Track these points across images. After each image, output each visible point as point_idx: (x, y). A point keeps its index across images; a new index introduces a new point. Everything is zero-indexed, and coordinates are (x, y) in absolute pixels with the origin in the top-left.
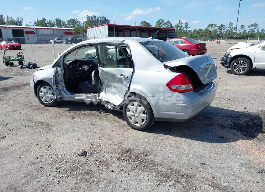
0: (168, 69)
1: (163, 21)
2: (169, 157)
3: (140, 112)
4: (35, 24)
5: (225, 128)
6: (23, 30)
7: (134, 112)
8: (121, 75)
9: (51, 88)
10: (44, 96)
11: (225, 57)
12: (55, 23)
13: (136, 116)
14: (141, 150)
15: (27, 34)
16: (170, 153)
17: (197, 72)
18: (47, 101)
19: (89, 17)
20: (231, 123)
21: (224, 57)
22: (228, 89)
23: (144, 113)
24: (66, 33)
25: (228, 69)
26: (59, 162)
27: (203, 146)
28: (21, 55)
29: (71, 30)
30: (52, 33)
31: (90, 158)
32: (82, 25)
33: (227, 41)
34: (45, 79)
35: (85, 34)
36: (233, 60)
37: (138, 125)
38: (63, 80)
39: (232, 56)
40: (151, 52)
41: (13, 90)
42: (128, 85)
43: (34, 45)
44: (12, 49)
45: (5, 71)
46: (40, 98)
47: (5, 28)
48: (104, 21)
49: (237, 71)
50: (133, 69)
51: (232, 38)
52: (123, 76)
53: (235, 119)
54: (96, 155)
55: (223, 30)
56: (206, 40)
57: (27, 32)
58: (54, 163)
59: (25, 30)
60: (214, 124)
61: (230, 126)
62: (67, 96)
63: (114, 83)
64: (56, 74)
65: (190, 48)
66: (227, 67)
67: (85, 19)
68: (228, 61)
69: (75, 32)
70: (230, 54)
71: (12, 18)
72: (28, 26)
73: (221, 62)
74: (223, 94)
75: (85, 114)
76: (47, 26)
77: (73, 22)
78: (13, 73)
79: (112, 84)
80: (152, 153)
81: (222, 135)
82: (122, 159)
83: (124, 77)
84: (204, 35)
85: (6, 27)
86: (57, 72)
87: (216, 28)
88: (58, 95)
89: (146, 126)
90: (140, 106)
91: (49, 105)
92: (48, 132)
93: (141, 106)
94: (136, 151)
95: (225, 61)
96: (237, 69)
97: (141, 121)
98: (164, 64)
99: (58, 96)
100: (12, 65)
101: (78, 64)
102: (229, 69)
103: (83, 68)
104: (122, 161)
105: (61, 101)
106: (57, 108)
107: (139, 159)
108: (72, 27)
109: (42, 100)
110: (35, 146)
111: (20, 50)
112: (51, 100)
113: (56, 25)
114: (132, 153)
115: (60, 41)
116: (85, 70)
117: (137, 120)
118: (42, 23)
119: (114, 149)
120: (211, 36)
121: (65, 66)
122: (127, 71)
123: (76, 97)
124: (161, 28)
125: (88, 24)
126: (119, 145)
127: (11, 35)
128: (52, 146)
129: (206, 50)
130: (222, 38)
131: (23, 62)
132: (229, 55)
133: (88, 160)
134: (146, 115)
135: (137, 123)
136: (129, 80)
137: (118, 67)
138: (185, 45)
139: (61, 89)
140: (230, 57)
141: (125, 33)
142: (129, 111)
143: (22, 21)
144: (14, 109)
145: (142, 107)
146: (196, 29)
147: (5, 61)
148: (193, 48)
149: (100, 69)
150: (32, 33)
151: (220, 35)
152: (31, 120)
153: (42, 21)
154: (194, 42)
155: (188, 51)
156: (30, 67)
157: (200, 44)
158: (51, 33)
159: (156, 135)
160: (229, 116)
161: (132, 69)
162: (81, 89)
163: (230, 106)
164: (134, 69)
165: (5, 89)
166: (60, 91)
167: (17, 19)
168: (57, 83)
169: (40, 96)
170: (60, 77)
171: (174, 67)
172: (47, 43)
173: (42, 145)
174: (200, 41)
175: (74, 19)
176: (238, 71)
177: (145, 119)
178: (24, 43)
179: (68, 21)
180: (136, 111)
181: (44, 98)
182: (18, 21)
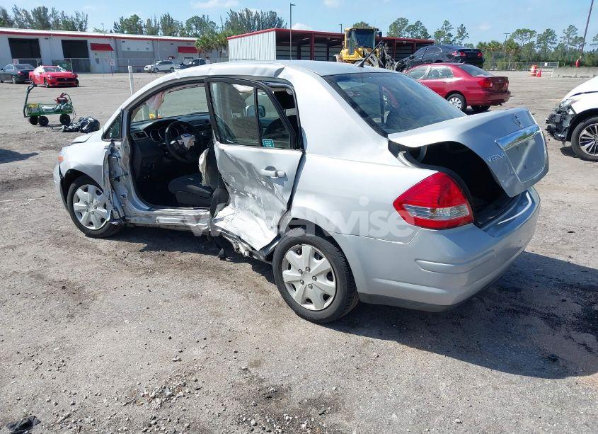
0: (401, 155)
1: (404, 21)
2: (390, 422)
3: (320, 274)
4: (115, 27)
5: (559, 324)
6: (86, 41)
7: (302, 273)
8: (269, 168)
9: (100, 190)
10: (84, 210)
11: (559, 112)
12: (160, 26)
13: (307, 283)
14: (312, 394)
15: (96, 52)
16: (395, 408)
17: (488, 160)
18: (91, 224)
19: (236, 14)
20: (578, 308)
21: (554, 113)
22: (565, 200)
23: (329, 277)
24: (181, 50)
25: (564, 143)
26: (73, 421)
27: (496, 388)
28: (66, 101)
29: (194, 41)
30: (151, 50)
31: (163, 412)
32: (218, 31)
33: (560, 69)
34: (83, 167)
35: (224, 51)
36: (580, 122)
37: (311, 307)
38: (128, 172)
39: (577, 113)
40: (354, 105)
41: (27, 186)
42: (287, 198)
43: (109, 77)
44: (56, 84)
45: (25, 138)
46: (74, 216)
47: (46, 37)
48: (270, 22)
49: (588, 149)
50: (301, 153)
51: (570, 64)
52: (273, 172)
53: (588, 295)
54: (183, 400)
55: (549, 44)
56: (506, 69)
57: (96, 47)
58: (59, 423)
59: (90, 41)
60: (527, 311)
61: (575, 319)
62: (140, 213)
63: (252, 186)
64: (109, 156)
65: (468, 88)
66: (562, 139)
67: (226, 17)
68: (567, 124)
69: (202, 48)
70: (573, 106)
71: (65, 15)
72: (101, 32)
73: (546, 126)
74: (551, 216)
75: (181, 263)
76: (141, 33)
77: (199, 22)
78: (42, 142)
79: (247, 188)
80: (343, 404)
81: (551, 350)
82: (253, 422)
83: (276, 175)
84: (502, 57)
85: (50, 35)
86: (112, 150)
87: (534, 39)
88: (116, 209)
89: (334, 314)
90: (318, 256)
91: (96, 233)
92: (72, 316)
93: (321, 258)
94: (298, 395)
95: (557, 124)
96: (589, 145)
97: (320, 299)
98: (390, 142)
99: (115, 212)
100: (44, 122)
101: (167, 131)
102: (568, 144)
103: (179, 141)
104: (253, 430)
105: (126, 224)
106: (115, 243)
107: (303, 426)
108: (196, 35)
109: (81, 221)
110: (25, 360)
111: (76, 86)
112: (103, 220)
113: (160, 32)
114: (284, 401)
115: (167, 67)
116: (186, 145)
117: (310, 294)
118: (132, 25)
119: (236, 386)
120: (519, 59)
121: (132, 135)
122: (285, 158)
123: (161, 218)
124: (401, 40)
125: (232, 28)
126: (253, 371)
127: (59, 52)
128: (69, 364)
129: (507, 93)
130: (546, 64)
131: (71, 116)
132: (570, 107)
133: (155, 418)
134: (333, 284)
135: (309, 301)
136: (289, 184)
137: (261, 145)
138: (454, 79)
139: (124, 196)
140: (571, 112)
141: (315, 49)
142: (289, 268)
143: (86, 22)
144: (10, 243)
145: (324, 259)
146: (483, 42)
147: (29, 114)
148: (475, 88)
149: (219, 146)
150: (107, 47)
151: (542, 56)
152: (39, 277)
153: (131, 20)
154: (479, 73)
155: (463, 95)
156: (84, 128)
157: (494, 79)
158: (147, 49)
159: (362, 339)
160: (571, 286)
161: (298, 153)
162: (174, 195)
163: (573, 254)
164: (304, 153)
165: (9, 185)
166: (121, 200)
167: (75, 16)
168: (114, 179)
169: (75, 209)
170: (121, 163)
171: (419, 149)
172: (139, 71)
173: (45, 358)
174: (494, 70)
175: (201, 16)
176: (592, 152)
177: (332, 293)
178: (87, 70)
179: (188, 22)
180: (308, 269)
181: (85, 214)
182: (78, 20)
